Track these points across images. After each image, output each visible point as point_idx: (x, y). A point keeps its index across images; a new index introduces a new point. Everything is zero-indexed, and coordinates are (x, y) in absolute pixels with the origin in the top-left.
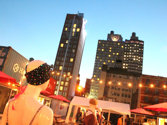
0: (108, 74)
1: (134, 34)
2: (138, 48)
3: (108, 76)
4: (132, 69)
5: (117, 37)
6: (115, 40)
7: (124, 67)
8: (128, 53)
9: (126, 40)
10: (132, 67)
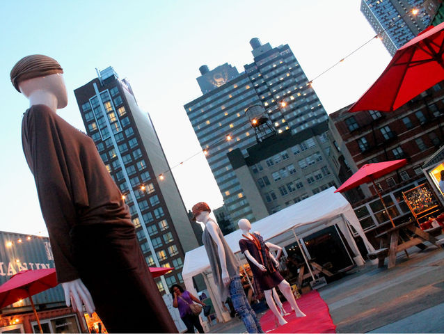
0: (253, 167)
1: (254, 43)
2: (284, 68)
3: (255, 171)
4: (301, 124)
5: (221, 75)
6: (219, 82)
7: (280, 131)
8: (270, 94)
9: (246, 67)
10: (299, 120)
